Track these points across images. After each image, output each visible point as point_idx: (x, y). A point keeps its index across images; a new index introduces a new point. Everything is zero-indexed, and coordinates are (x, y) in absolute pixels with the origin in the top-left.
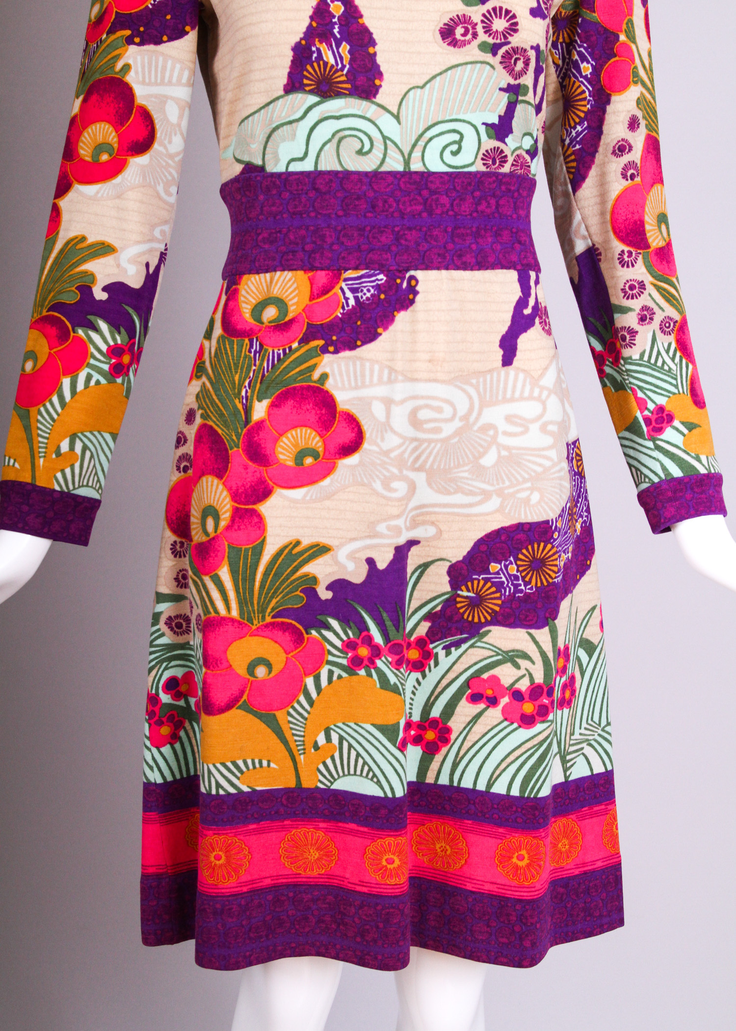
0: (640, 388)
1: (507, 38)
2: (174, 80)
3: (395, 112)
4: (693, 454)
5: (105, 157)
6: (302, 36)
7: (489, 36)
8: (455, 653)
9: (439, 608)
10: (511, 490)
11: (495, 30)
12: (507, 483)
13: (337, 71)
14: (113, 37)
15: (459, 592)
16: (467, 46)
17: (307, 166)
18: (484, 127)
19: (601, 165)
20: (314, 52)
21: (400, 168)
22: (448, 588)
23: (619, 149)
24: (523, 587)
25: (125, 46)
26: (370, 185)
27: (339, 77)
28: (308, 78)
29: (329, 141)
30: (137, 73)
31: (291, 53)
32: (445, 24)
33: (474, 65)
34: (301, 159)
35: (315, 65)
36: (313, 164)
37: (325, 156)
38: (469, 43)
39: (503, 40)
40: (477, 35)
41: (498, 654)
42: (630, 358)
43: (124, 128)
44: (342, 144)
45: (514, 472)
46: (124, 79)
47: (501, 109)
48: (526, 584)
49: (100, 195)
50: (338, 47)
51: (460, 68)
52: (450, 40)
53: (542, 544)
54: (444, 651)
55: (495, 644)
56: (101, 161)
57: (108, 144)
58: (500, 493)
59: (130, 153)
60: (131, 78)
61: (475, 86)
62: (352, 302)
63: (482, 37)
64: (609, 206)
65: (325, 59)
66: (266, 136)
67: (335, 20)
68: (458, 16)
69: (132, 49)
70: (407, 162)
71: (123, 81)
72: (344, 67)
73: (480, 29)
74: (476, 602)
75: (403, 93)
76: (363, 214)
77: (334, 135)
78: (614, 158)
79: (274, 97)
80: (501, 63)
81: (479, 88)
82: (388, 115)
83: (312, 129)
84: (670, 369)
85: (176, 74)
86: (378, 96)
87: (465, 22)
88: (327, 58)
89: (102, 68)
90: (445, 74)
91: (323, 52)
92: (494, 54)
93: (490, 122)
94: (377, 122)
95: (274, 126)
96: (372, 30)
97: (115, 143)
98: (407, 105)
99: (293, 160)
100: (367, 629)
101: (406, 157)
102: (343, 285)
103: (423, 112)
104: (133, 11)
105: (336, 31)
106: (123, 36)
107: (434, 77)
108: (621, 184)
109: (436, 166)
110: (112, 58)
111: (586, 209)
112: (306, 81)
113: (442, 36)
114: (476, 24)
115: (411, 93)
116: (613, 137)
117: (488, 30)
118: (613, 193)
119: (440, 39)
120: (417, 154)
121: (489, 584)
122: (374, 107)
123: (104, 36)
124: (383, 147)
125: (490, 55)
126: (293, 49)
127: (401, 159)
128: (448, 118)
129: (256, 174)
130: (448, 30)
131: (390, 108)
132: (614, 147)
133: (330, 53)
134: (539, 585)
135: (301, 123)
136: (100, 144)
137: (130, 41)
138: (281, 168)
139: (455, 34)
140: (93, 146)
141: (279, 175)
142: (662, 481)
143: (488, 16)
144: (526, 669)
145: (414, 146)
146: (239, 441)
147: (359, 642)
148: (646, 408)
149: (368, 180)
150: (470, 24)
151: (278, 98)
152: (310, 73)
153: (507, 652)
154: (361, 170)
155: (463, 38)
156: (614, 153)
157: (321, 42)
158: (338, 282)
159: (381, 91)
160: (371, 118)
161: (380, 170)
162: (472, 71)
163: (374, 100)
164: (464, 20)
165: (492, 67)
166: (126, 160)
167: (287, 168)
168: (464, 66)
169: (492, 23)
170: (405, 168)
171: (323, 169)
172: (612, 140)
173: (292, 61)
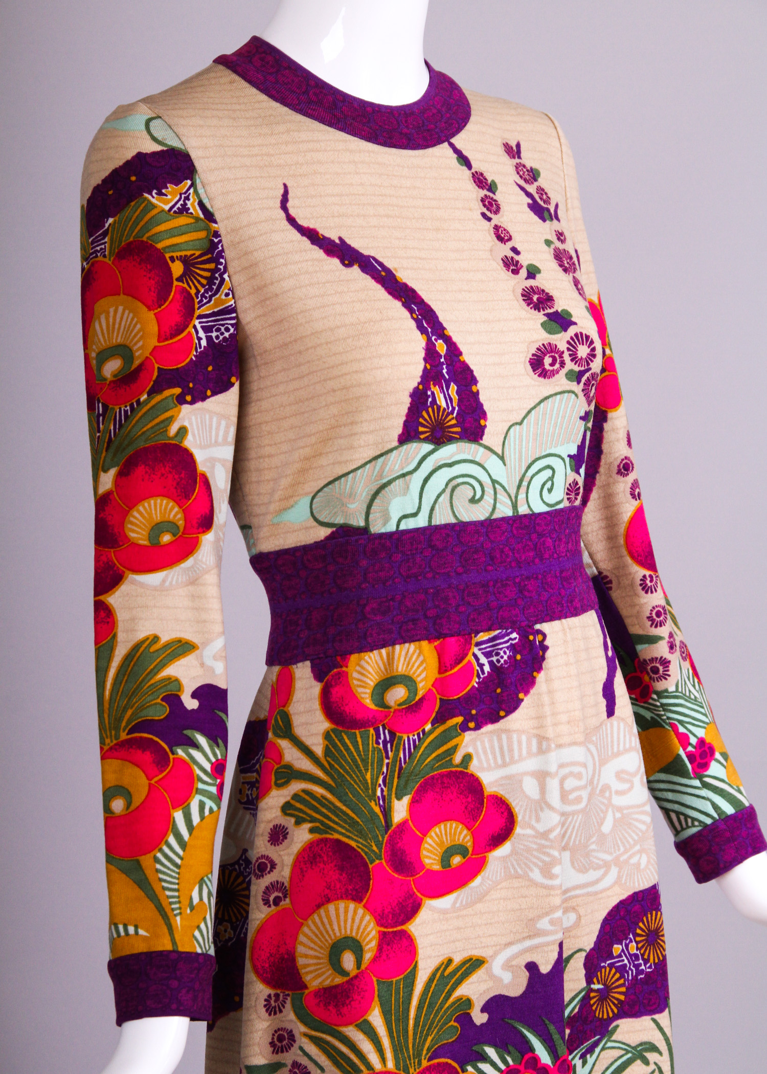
0: (681, 722)
1: (590, 365)
2: (220, 439)
3: (500, 452)
4: (735, 787)
5: (166, 538)
6: (419, 380)
7: (575, 364)
8: (590, 1059)
9: (576, 1010)
10: (625, 857)
11: (580, 357)
12: (622, 849)
13: (448, 414)
14: (158, 398)
15: (592, 986)
16: (556, 376)
17: (421, 522)
20: (429, 396)
21: (509, 513)
22: (584, 984)
23: (624, 467)
24: (643, 967)
25: (176, 406)
26: (487, 536)
27: (450, 420)
29: (444, 491)
30: (194, 435)
31: (409, 400)
32: (533, 355)
33: (562, 395)
34: (415, 515)
35: (430, 410)
36: (427, 519)
37: (439, 508)
38: (558, 373)
39: (586, 367)
40: (565, 364)
41: (627, 1052)
42: (666, 691)
43: (191, 501)
44: (455, 493)
45: (626, 835)
46: (182, 445)
48: (646, 961)
49: (167, 584)
51: (550, 399)
53: (654, 912)
54: (581, 1060)
55: (624, 1041)
56: (162, 543)
57: (169, 522)
58: (616, 861)
59: (201, 530)
60: (189, 443)
61: (563, 417)
62: (487, 668)
63: (570, 365)
64: (622, 529)
65: (438, 402)
67: (442, 360)
68: (543, 345)
69: (186, 408)
70: (515, 506)
71: (181, 447)
72: (454, 409)
73: (567, 357)
74: (604, 995)
75: (505, 432)
76: (483, 568)
77: (447, 485)
78: (620, 478)
82: (494, 457)
83: (426, 480)
84: (695, 697)
85: (221, 433)
86: (484, 437)
87: (552, 351)
88: (440, 400)
90: (538, 407)
91: (436, 396)
94: (486, 466)
95: (385, 481)
96: (472, 367)
97: (179, 520)
99: (405, 517)
100: (531, 1049)
101: (514, 500)
102: (475, 650)
103: (524, 450)
104: (180, 366)
106: (174, 395)
107: (529, 412)
108: (632, 505)
110: (162, 422)
111: (590, 535)
112: (421, 429)
113: (532, 368)
114: (563, 352)
115: (512, 430)
116: (617, 455)
117: (574, 358)
119: (531, 370)
120: (522, 496)
121: (614, 970)
122: (482, 450)
124: (492, 492)
125: (575, 383)
126: (412, 396)
127: (510, 503)
128: (544, 453)
129: (357, 537)
130: (537, 360)
131: (495, 449)
132: (619, 466)
133: (442, 396)
134: (657, 961)
135: (415, 475)
136: (158, 524)
137: (181, 400)
138: (391, 527)
139: (543, 365)
140: (150, 527)
141: (389, 535)
142: (716, 822)
143: (573, 343)
144: (656, 1064)
145: (519, 487)
146: (380, 851)
147: (522, 1068)
148: (689, 744)
149: (485, 530)
150: (557, 353)
151: (391, 450)
152: (425, 420)
153: (634, 1048)
154: (475, 520)
155: (551, 368)
156: (619, 472)
158: (470, 648)
159: (487, 431)
160: (480, 462)
161: (492, 518)
162: (561, 400)
164: (549, 349)
165: (576, 395)
166: (198, 538)
167: (398, 526)
168: (554, 397)
169: (577, 350)
170: (513, 513)
171: (438, 523)
172: (616, 459)
173: (409, 409)
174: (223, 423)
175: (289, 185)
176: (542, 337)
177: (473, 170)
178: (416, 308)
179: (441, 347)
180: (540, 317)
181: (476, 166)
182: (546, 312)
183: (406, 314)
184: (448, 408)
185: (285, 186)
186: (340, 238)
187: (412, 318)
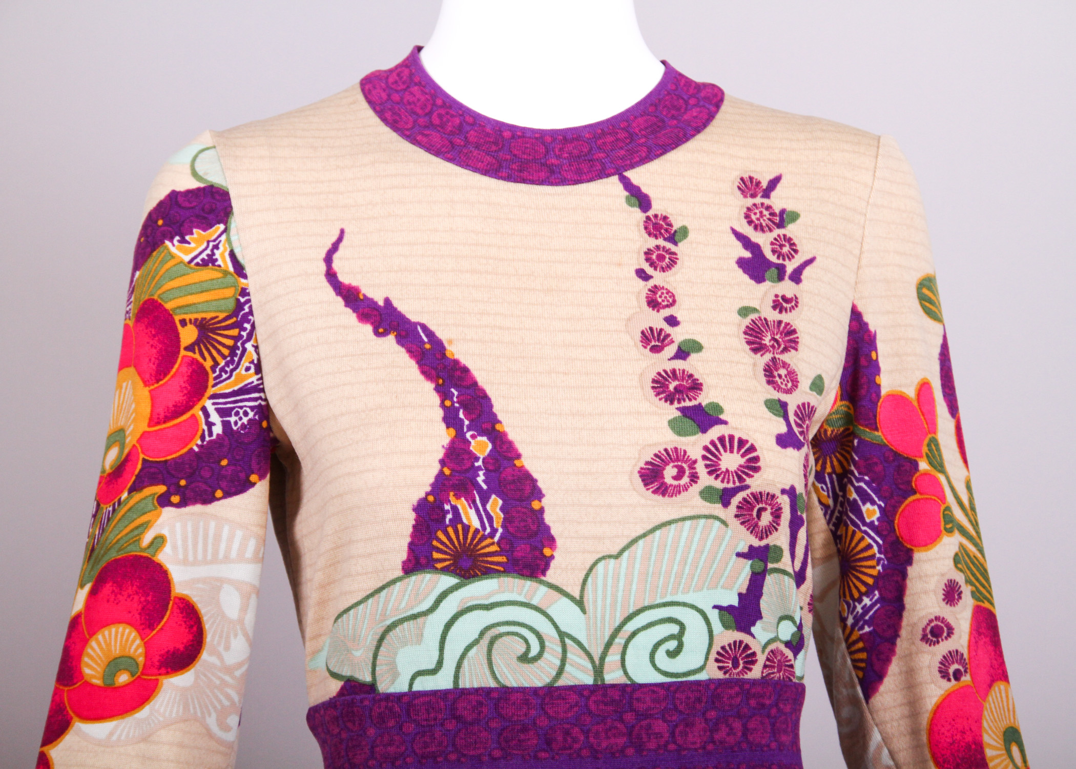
1: (745, 480)
2: (234, 554)
3: (577, 595)
5: (123, 678)
6: (429, 489)
7: (716, 478)
11: (724, 469)
13: (484, 538)
14: (137, 496)
16: (684, 494)
17: (443, 682)
18: (717, 611)
19: (905, 656)
20: (448, 512)
21: (588, 679)
23: (932, 632)
25: (156, 508)
26: (543, 709)
27: (488, 546)
28: (439, 551)
29: (476, 642)
30: (175, 548)
31: (413, 515)
32: (647, 463)
33: (694, 521)
34: (433, 672)
35: (450, 530)
36: (452, 679)
37: (470, 665)
38: (686, 488)
39: (737, 484)
40: (698, 478)
43: (154, 632)
44: (495, 646)
46: (155, 559)
47: (742, 582)
49: (114, 738)
50: (484, 502)
51: (673, 526)
52: (655, 485)
56: (117, 685)
57: (130, 658)
59: (163, 670)
60: (165, 557)
61: (700, 552)
63: (706, 480)
65: (465, 521)
66: (378, 637)
67: (479, 463)
68: (666, 450)
69: (168, 512)
70: (599, 670)
71: (154, 562)
72: (494, 531)
73: (701, 468)
75: (588, 567)
76: (532, 754)
77: (482, 634)
78: (925, 647)
79: (388, 580)
80: (736, 516)
81: (705, 554)
82: (565, 600)
83: (448, 626)
85: (236, 546)
86: (549, 573)
87: (678, 460)
88: (468, 518)
89: (121, 542)
90: (651, 536)
91: (461, 511)
92: (726, 504)
93: (725, 604)
94: (550, 611)
95: (388, 622)
96: (535, 475)
97: (139, 656)
98: (595, 585)
99: (420, 673)
101: (597, 662)
103: (620, 594)
104: (169, 458)
105: (481, 479)
106: (154, 494)
107: (634, 541)
108: (940, 687)
109: (644, 674)
110: (137, 528)
112: (436, 555)
113: (643, 481)
114: (695, 462)
115: (600, 566)
117: (713, 470)
118: (928, 700)
119: (641, 484)
120: (613, 658)
122: (543, 589)
123: (125, 495)
124: (559, 650)
125: (720, 505)
126: (415, 509)
127: (589, 666)
128: (659, 601)
129: (363, 696)
130: (652, 471)
131: (569, 590)
133: (472, 513)
135: (431, 617)
136: (116, 658)
137: (164, 501)
138: (401, 686)
139: (663, 477)
140: (106, 661)
141: (399, 697)
143: (713, 449)
145: (609, 645)
149: (539, 701)
150: (686, 462)
151: (393, 582)
152: (442, 543)
154: (526, 684)
155: (675, 483)
156: (924, 638)
157: (458, 497)
159: (553, 564)
160: (540, 606)
161: (556, 685)
162: (693, 530)
163: (543, 578)
164: (676, 456)
165: (724, 523)
166: (157, 680)
167: (411, 685)
168: (680, 524)
169: (720, 459)
170: (595, 680)
171: (468, 686)
173: (414, 527)
174: (239, 534)
175: (347, 231)
176: (668, 439)
177: (650, 213)
178: (456, 393)
179: (481, 446)
180: (672, 411)
181: (657, 208)
182: (683, 404)
183: (436, 399)
184: (484, 529)
185: (342, 232)
186: (387, 301)
187: (442, 405)
